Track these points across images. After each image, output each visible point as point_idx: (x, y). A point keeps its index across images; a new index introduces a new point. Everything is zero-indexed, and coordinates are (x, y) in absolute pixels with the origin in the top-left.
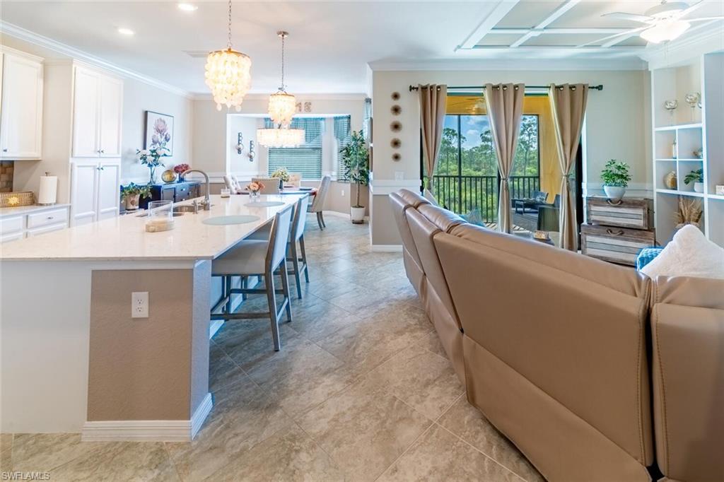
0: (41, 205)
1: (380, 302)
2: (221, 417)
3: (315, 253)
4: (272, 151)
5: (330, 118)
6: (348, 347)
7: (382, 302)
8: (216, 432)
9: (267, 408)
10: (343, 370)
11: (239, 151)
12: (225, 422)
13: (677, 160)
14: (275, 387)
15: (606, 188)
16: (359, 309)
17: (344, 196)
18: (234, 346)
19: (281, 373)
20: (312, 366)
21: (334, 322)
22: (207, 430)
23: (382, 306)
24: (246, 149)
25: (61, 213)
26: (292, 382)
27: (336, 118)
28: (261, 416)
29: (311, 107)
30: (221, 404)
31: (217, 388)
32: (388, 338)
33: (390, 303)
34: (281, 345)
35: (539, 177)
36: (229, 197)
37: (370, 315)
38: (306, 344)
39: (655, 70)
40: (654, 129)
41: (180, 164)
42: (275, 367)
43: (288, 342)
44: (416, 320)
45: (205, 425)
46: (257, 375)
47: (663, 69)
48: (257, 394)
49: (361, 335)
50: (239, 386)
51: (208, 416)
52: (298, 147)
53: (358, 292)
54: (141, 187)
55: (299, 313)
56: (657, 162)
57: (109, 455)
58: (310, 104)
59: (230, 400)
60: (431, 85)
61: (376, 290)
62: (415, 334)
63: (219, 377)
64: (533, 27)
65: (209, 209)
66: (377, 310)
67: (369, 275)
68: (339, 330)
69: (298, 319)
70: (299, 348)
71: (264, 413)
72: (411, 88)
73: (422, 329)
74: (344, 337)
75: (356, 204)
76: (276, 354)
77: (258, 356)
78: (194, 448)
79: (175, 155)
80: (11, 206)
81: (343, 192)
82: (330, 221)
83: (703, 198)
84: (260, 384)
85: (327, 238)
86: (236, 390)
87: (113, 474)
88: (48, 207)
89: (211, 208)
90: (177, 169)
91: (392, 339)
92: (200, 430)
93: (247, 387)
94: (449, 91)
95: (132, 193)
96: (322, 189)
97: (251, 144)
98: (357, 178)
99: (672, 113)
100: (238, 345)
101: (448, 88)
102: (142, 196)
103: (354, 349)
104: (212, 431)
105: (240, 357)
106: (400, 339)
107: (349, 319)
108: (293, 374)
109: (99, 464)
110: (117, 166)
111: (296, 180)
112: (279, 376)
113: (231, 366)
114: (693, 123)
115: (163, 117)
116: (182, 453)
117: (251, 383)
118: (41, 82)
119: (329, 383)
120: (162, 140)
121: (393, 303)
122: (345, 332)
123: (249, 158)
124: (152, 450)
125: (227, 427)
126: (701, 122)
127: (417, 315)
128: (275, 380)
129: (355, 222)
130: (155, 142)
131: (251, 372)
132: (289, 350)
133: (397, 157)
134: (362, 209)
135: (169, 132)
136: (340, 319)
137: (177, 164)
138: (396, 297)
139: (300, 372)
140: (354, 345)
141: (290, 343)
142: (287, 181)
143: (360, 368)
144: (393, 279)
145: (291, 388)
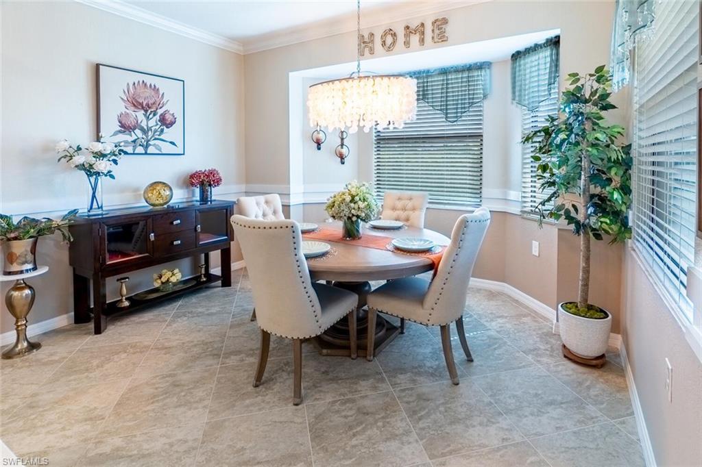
11: (318, 144)
17: (539, 257)
29: (449, 29)
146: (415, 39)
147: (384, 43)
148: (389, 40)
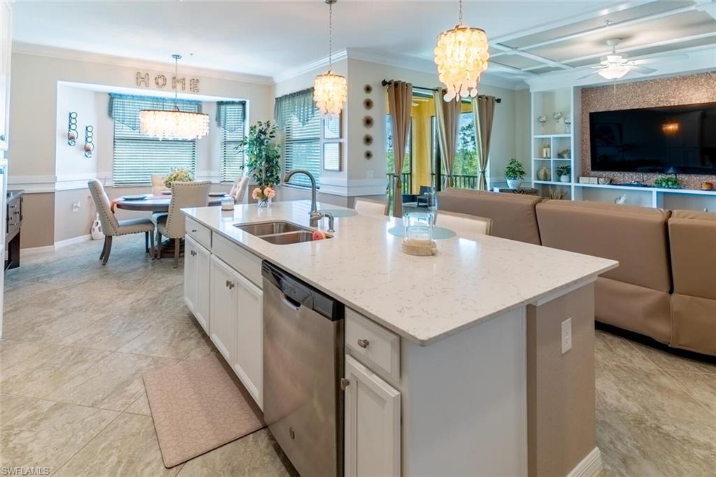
13: (552, 159)
15: (509, 182)
24: (81, 140)
27: (220, 103)
29: (200, 85)
35: (411, 174)
39: (535, 93)
40: (533, 136)
47: (539, 92)
56: (535, 160)
58: (198, 81)
60: (395, 80)
64: (516, 48)
72: (384, 83)
83: (570, 186)
94: (415, 91)
99: (543, 125)
101: (414, 87)
114: (558, 134)
126: (570, 133)
146: (179, 86)
147: (157, 83)
148: (161, 81)
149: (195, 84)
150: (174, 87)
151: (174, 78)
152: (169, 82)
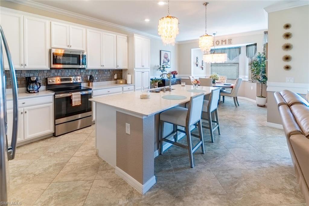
0: (127, 84)
1: (264, 162)
2: (157, 190)
3: (228, 119)
4: (212, 65)
5: (244, 46)
6: (232, 183)
7: (265, 163)
8: (152, 196)
9: (177, 197)
10: (224, 198)
11: (197, 65)
12: (158, 194)
14: (184, 188)
16: (248, 161)
17: (253, 90)
18: (174, 156)
19: (190, 181)
20: (207, 186)
21: (227, 163)
22: (150, 193)
23: (265, 165)
24: (200, 64)
25: (132, 87)
26: (193, 190)
27: (247, 46)
28: (173, 200)
29: (232, 41)
30: (159, 183)
31: (160, 174)
32: (264, 191)
33: (272, 165)
34: (194, 165)
36: (184, 86)
37: (253, 168)
38: (208, 170)
41: (173, 71)
42: (188, 176)
43: (199, 165)
44: (292, 187)
45: (150, 190)
46: (178, 176)
48: (175, 186)
49: (243, 179)
50: (169, 178)
51: (153, 186)
52: (223, 62)
53: (249, 150)
54: (158, 79)
55: (209, 150)
57: (119, 183)
58: (231, 40)
59: (163, 183)
61: (262, 153)
62: (288, 198)
63: (163, 169)
65: (171, 91)
66: (260, 167)
67: (260, 141)
68: (229, 170)
69: (208, 154)
70: (203, 171)
71: (174, 199)
73: (296, 196)
74: (231, 175)
75: (260, 95)
76: (191, 169)
77: (183, 166)
78: (142, 199)
79: (171, 67)
80: (121, 84)
81: (252, 87)
82: (243, 103)
84: (178, 182)
85: (239, 112)
86: (167, 179)
87: (117, 192)
88: (129, 85)
89: (172, 90)
90: (172, 73)
91: (266, 193)
92: (147, 191)
93: (172, 180)
95: (156, 81)
96: (236, 85)
97: (202, 62)
98: (261, 80)
100: (176, 156)
102: (159, 83)
103: (236, 187)
104: (151, 194)
105: (175, 163)
106: (273, 196)
107: (237, 165)
108: (195, 185)
109: (115, 185)
110: (149, 72)
111: (223, 80)
112: (188, 182)
113: (169, 165)
115: (167, 52)
116: (138, 199)
117: (174, 179)
118: (127, 43)
119: (213, 202)
120: (167, 61)
121: (275, 166)
122: (233, 173)
123: (201, 69)
124: (130, 190)
125: (157, 197)
127: (294, 182)
128: (185, 183)
129: (258, 106)
130: (164, 62)
131: (177, 173)
132: (197, 169)
133: (287, 68)
134: (264, 98)
135: (169, 58)
136: (232, 163)
137: (172, 71)
138: (277, 162)
139: (199, 185)
140: (236, 184)
141: (200, 166)
142: (218, 80)
143: (236, 202)
144: (279, 148)
145: (192, 193)
146: (224, 43)
147: (216, 44)
148: (218, 43)
149: (230, 41)
150: (222, 44)
151: (222, 41)
152: (220, 43)
